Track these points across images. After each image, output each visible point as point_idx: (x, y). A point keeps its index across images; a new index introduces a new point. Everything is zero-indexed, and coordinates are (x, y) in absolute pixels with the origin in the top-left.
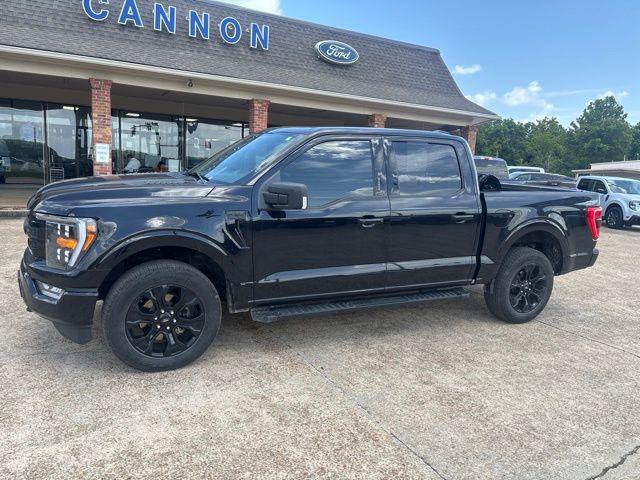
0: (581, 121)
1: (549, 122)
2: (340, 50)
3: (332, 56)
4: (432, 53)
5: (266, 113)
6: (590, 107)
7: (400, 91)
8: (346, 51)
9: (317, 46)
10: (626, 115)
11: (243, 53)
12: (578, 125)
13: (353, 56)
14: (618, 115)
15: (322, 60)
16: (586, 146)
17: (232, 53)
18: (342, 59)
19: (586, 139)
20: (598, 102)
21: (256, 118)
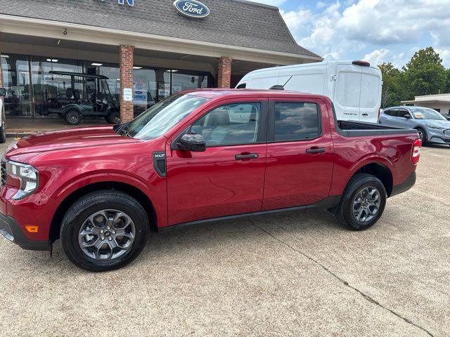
0: (409, 66)
1: (387, 66)
2: (193, 7)
3: (187, 11)
4: (272, 9)
5: (131, 56)
6: (415, 56)
7: (244, 39)
8: (199, 7)
9: (175, 3)
10: (441, 61)
11: (113, 8)
12: (407, 68)
13: (204, 11)
14: (436, 60)
15: (180, 14)
16: (413, 83)
17: (104, 9)
18: (195, 13)
19: (412, 79)
20: (421, 52)
21: (123, 60)
